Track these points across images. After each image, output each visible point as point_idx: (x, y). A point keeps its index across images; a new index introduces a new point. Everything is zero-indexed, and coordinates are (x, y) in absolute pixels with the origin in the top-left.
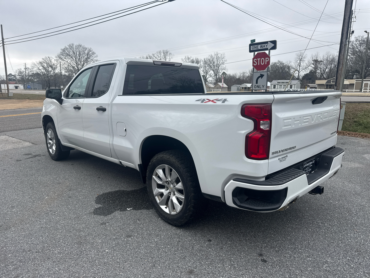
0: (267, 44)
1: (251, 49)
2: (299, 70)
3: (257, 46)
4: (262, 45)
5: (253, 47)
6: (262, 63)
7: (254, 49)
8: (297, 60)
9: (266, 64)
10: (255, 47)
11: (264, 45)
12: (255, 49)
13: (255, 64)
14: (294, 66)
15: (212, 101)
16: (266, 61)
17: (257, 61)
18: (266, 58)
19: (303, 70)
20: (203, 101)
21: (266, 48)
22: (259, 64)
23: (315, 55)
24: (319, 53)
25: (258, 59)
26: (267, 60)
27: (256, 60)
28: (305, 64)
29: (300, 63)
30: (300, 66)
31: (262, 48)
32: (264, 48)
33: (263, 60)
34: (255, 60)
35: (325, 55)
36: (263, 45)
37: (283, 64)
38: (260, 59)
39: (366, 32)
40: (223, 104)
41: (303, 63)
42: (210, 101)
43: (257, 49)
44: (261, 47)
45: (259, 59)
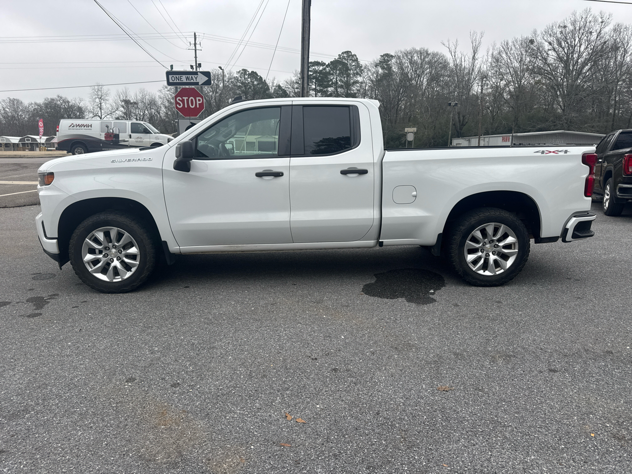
0: (196, 76)
1: (171, 81)
2: (100, 115)
3: (179, 76)
4: (188, 76)
5: (173, 78)
6: (192, 105)
7: (175, 81)
8: (94, 97)
9: (198, 107)
10: (176, 77)
11: (192, 77)
12: (178, 81)
13: (180, 105)
14: (92, 108)
15: (553, 152)
16: (198, 102)
17: (183, 101)
18: (197, 98)
19: (108, 116)
20: (543, 152)
21: (195, 81)
22: (186, 107)
23: (122, 91)
24: (128, 89)
25: (183, 98)
26: (199, 100)
27: (181, 99)
28: (108, 106)
29: (101, 104)
30: (101, 109)
31: (188, 81)
32: (192, 81)
33: (192, 100)
34: (179, 100)
35: (138, 94)
36: (190, 76)
37: (68, 102)
38: (187, 98)
39: (220, 68)
40: (566, 154)
41: (106, 103)
42: (550, 152)
43: (180, 81)
44: (187, 78)
45: (185, 98)
